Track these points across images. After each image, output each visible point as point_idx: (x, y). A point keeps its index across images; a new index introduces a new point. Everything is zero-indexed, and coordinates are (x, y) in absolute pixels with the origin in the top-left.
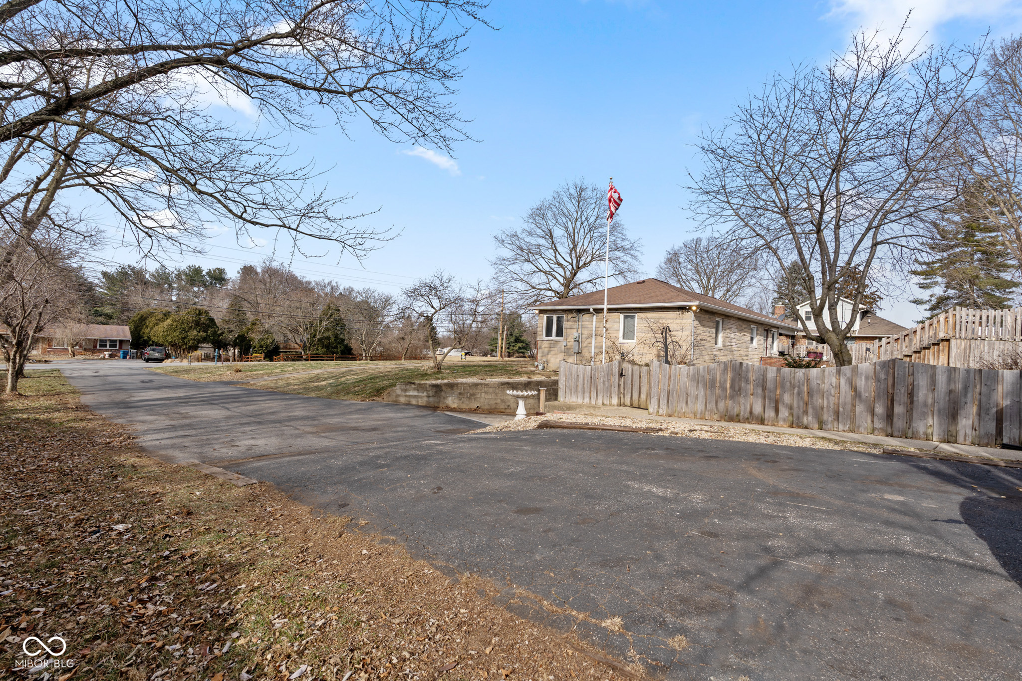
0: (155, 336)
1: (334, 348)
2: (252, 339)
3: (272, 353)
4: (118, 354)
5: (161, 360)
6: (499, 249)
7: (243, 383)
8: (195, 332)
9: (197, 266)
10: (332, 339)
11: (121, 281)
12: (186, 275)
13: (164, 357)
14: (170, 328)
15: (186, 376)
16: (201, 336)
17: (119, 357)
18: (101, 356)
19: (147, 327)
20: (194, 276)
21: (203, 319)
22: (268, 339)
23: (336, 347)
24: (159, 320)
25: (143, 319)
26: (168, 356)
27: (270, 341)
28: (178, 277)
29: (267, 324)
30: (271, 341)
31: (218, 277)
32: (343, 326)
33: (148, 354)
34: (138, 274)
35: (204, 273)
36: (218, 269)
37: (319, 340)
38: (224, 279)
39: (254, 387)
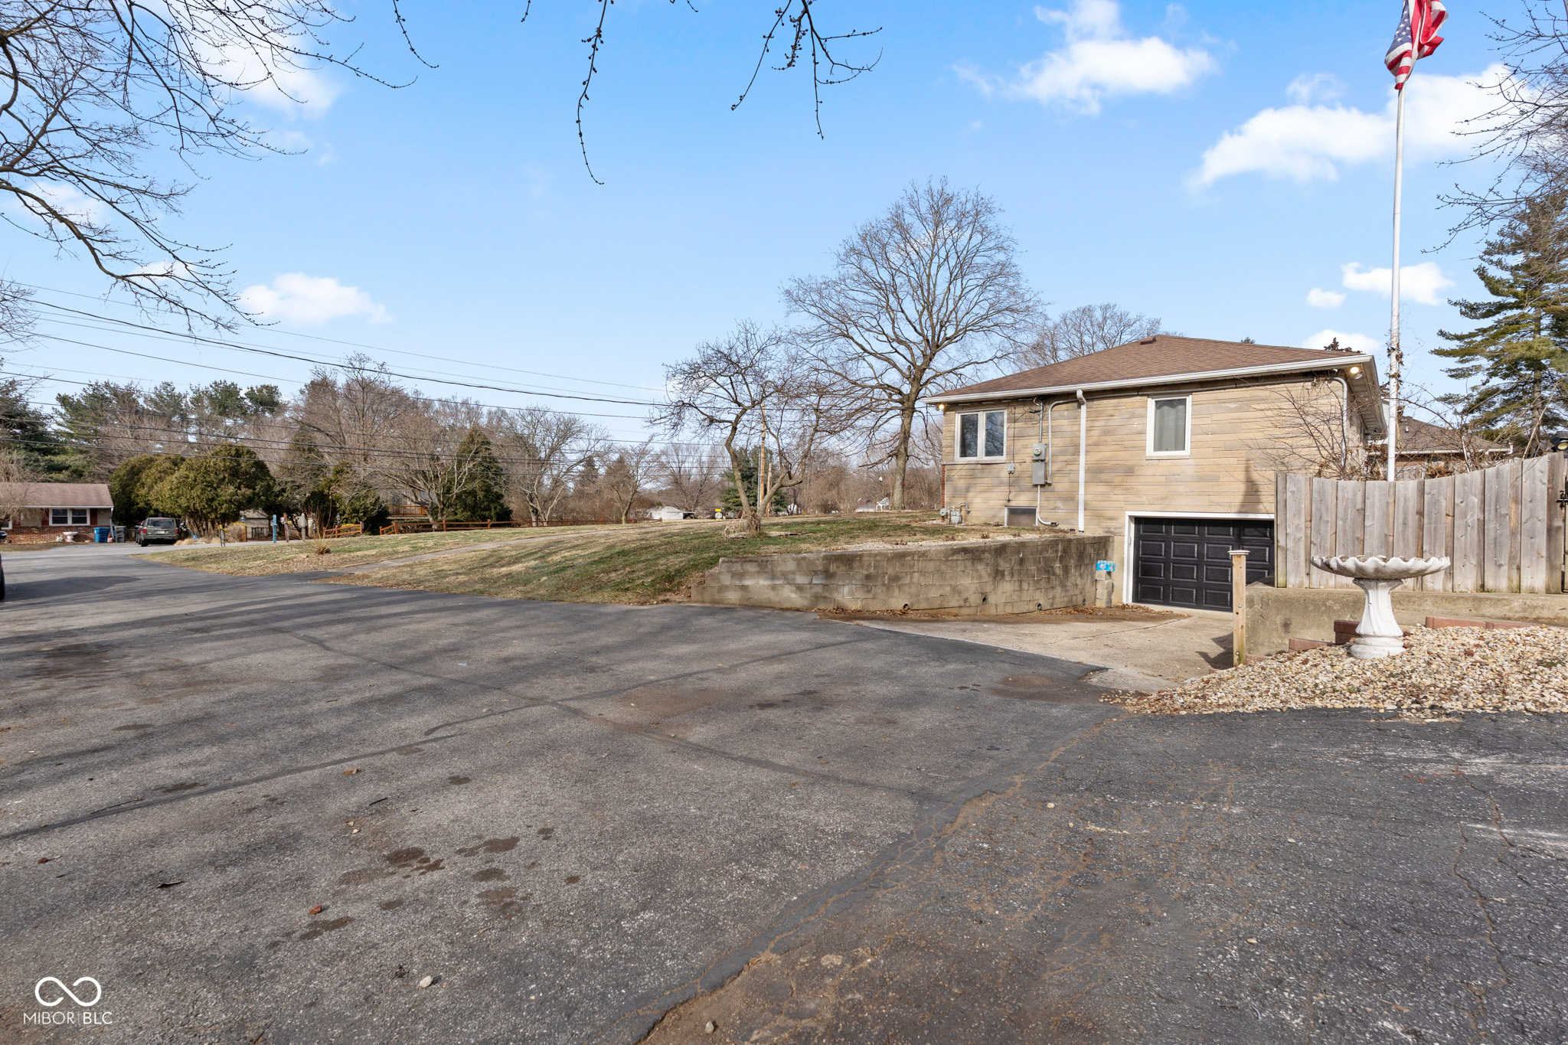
0: (157, 499)
1: (485, 509)
2: (339, 499)
3: (376, 521)
4: (91, 535)
5: (171, 542)
6: (792, 315)
7: (339, 575)
8: (231, 489)
9: (229, 383)
10: (481, 495)
11: (94, 409)
12: (210, 397)
13: (175, 535)
14: (183, 482)
15: (214, 566)
16: (243, 495)
17: (92, 540)
18: (58, 539)
19: (143, 485)
20: (225, 399)
21: (244, 463)
22: (367, 497)
23: (488, 509)
24: (165, 472)
25: (135, 473)
26: (183, 535)
27: (370, 500)
28: (197, 400)
29: (362, 471)
30: (373, 500)
31: (266, 400)
32: (498, 473)
33: (145, 531)
34: (125, 398)
35: (242, 394)
36: (267, 387)
37: (459, 497)
38: (276, 404)
39: (366, 583)
